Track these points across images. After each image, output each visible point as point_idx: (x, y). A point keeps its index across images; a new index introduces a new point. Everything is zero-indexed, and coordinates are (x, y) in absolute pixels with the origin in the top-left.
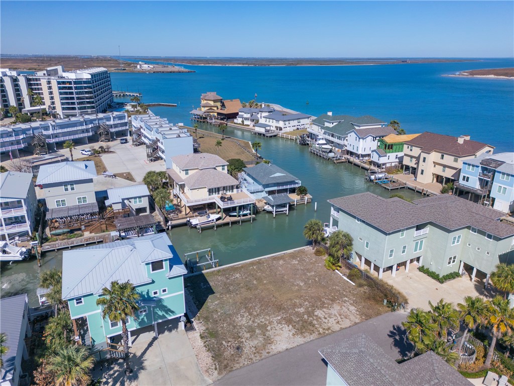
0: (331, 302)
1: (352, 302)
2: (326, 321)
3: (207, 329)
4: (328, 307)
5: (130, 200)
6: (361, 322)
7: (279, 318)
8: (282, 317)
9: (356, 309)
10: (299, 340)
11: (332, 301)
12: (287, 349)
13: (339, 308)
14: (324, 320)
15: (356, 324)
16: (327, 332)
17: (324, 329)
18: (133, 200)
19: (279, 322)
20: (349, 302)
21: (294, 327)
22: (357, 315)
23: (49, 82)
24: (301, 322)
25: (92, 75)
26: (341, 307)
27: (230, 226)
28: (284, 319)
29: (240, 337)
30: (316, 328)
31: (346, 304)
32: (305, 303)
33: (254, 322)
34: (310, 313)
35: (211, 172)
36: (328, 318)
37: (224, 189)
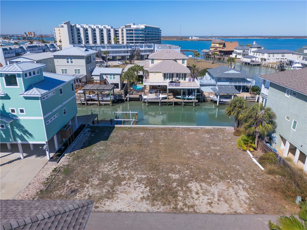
0: (218, 179)
1: (248, 187)
2: (196, 196)
3: (68, 165)
4: (210, 183)
5: (107, 76)
7: (144, 176)
8: (148, 177)
9: (248, 196)
10: (145, 206)
11: (221, 178)
13: (224, 188)
14: (194, 195)
15: (236, 213)
16: (186, 209)
17: (185, 205)
18: (109, 76)
19: (140, 181)
20: (243, 185)
21: (151, 190)
22: (246, 203)
23: (123, 30)
24: (164, 188)
25: (146, 27)
26: (228, 188)
27: (173, 105)
28: (148, 179)
29: (87, 182)
30: (176, 201)
31: (237, 187)
32: (186, 172)
33: (115, 172)
34: (182, 183)
35: (171, 62)
36: (201, 195)
37: (177, 76)
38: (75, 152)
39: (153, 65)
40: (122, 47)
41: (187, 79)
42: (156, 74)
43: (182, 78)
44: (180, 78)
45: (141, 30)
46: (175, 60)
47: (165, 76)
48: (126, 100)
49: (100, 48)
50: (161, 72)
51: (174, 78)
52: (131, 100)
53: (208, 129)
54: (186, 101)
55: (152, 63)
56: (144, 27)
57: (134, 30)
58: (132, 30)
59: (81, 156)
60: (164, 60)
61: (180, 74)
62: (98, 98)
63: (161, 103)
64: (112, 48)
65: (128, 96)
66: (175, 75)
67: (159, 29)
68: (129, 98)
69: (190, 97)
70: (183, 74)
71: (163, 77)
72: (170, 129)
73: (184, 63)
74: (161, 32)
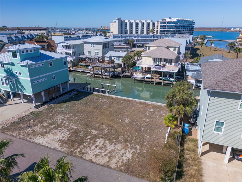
0: (122, 141)
1: (138, 152)
3: (41, 112)
4: (113, 142)
5: (115, 58)
7: (75, 128)
9: (131, 158)
11: (125, 141)
12: (39, 144)
13: (119, 148)
14: (93, 147)
15: (108, 167)
16: (77, 154)
17: (80, 151)
18: (116, 58)
19: (69, 130)
20: (136, 150)
22: (122, 162)
23: (158, 23)
24: (79, 138)
25: (177, 20)
26: (122, 149)
27: (154, 84)
28: (76, 130)
29: (41, 123)
30: (78, 147)
31: (129, 150)
32: (105, 131)
33: (62, 121)
34: (95, 137)
35: (162, 49)
36: (98, 148)
37: (165, 61)
38: (53, 105)
39: (149, 51)
40: (150, 37)
41: (173, 64)
42: (148, 58)
43: (169, 63)
44: (167, 63)
45: (173, 23)
46: (168, 48)
47: (155, 60)
48: (123, 77)
49: (132, 37)
50: (150, 57)
51: (162, 62)
52: (126, 76)
53: (159, 106)
54: (167, 82)
55: (149, 49)
56: (176, 20)
57: (167, 23)
58: (165, 23)
60: (158, 47)
61: (167, 59)
62: (101, 73)
63: (146, 81)
64: (141, 38)
65: (124, 74)
66: (162, 60)
67: (193, 21)
68: (125, 75)
69: (171, 79)
70: (169, 59)
71: (153, 61)
72: (129, 101)
73: (175, 51)
74: (194, 24)
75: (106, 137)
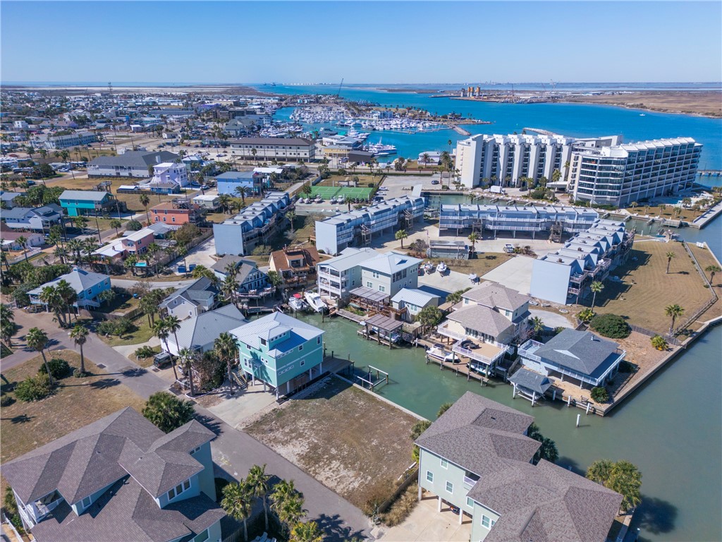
0: (357, 468)
1: (367, 483)
2: (327, 470)
3: (284, 410)
4: (348, 468)
5: (409, 305)
6: (338, 494)
7: (316, 441)
8: (318, 443)
9: (357, 487)
10: (294, 459)
11: (360, 469)
12: (280, 454)
13: (351, 475)
14: (327, 468)
15: (334, 491)
16: (311, 473)
17: (315, 470)
19: (310, 443)
20: (366, 480)
21: (310, 452)
22: (348, 489)
23: (578, 157)
24: (317, 455)
26: (353, 477)
28: (316, 444)
29: (283, 428)
30: (313, 466)
31: (359, 479)
32: (345, 452)
33: (304, 429)
34: (333, 457)
35: (484, 311)
36: (331, 471)
37: (483, 335)
38: (297, 401)
39: (466, 305)
41: (496, 343)
42: (457, 323)
43: (490, 340)
45: (616, 163)
46: (496, 309)
47: (468, 331)
49: (485, 215)
50: (461, 323)
51: (478, 336)
54: (475, 375)
55: (466, 302)
56: (626, 156)
57: (599, 161)
58: (596, 161)
59: (298, 405)
60: (479, 304)
61: (487, 335)
63: (444, 366)
64: (507, 217)
65: (417, 341)
66: (480, 334)
68: (419, 344)
71: (466, 332)
73: (509, 316)
74: (698, 156)
75: (344, 460)
